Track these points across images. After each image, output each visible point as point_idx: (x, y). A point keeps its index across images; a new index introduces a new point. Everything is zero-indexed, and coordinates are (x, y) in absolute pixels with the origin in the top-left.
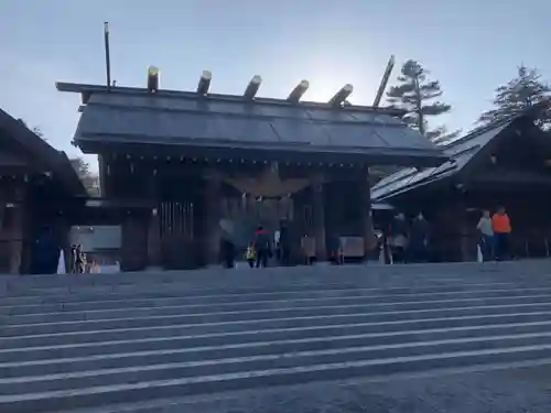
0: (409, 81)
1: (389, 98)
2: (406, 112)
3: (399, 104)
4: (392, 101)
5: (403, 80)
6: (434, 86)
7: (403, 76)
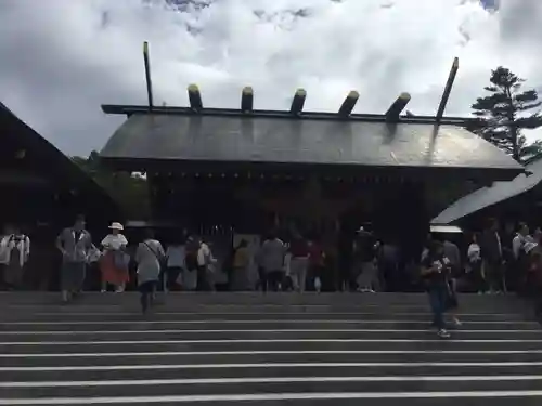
0: (500, 90)
1: (476, 111)
2: (496, 126)
3: (488, 117)
4: (478, 113)
5: (492, 89)
6: (530, 95)
7: (493, 85)
